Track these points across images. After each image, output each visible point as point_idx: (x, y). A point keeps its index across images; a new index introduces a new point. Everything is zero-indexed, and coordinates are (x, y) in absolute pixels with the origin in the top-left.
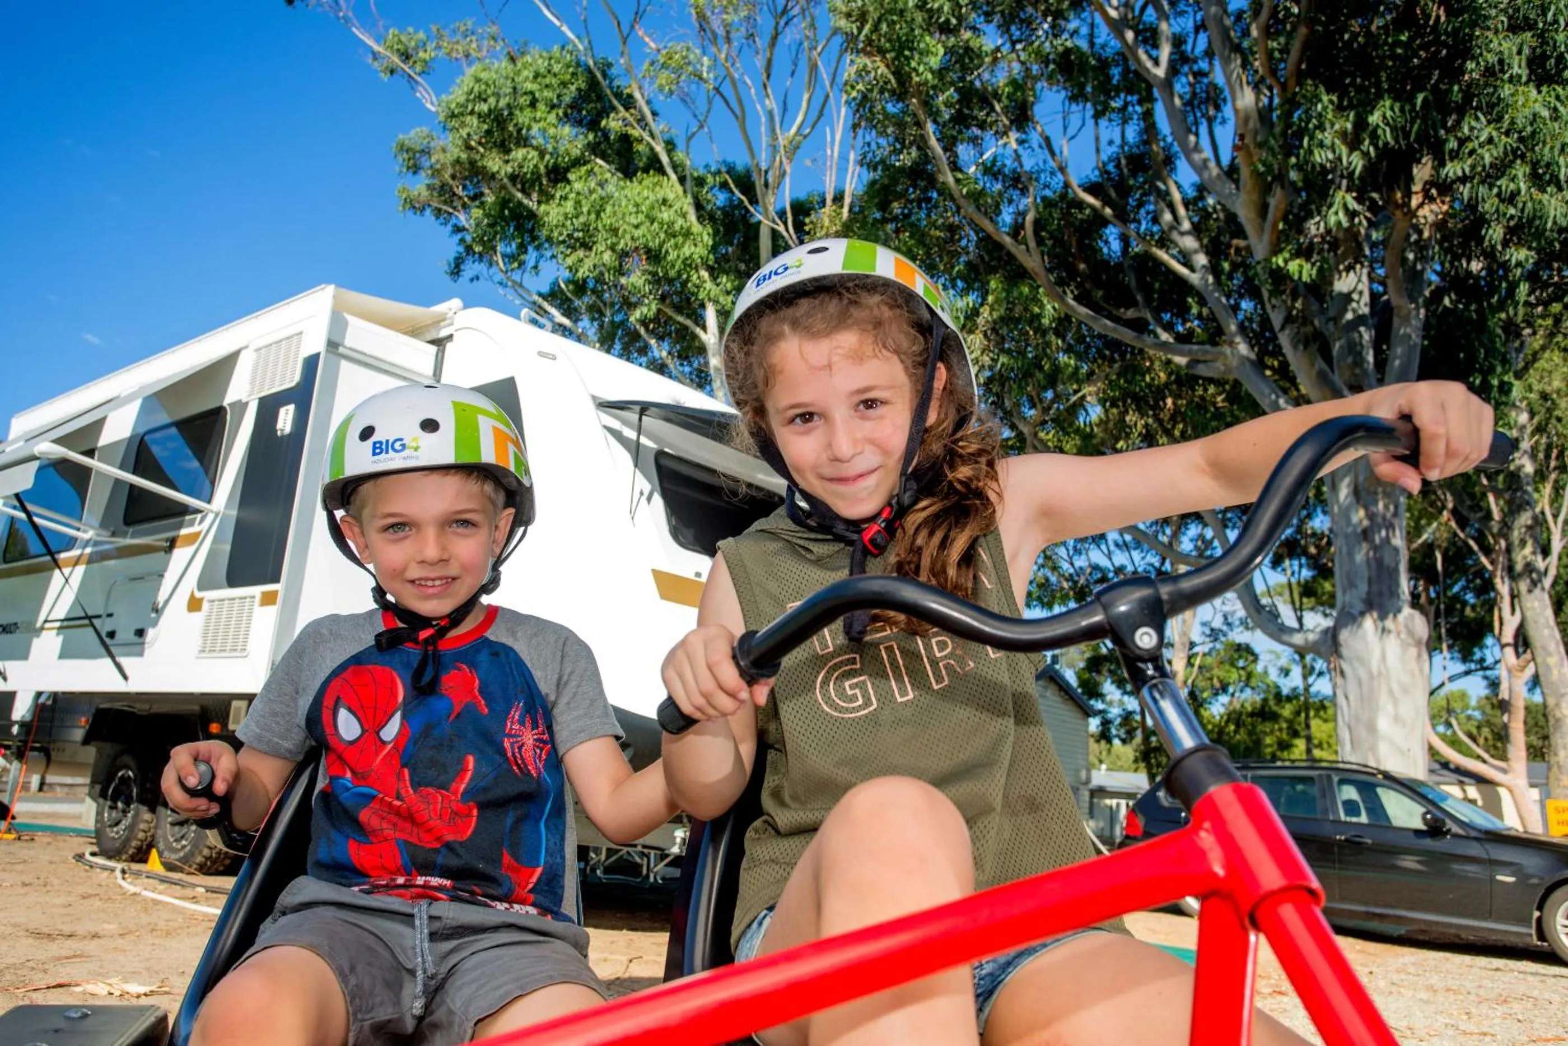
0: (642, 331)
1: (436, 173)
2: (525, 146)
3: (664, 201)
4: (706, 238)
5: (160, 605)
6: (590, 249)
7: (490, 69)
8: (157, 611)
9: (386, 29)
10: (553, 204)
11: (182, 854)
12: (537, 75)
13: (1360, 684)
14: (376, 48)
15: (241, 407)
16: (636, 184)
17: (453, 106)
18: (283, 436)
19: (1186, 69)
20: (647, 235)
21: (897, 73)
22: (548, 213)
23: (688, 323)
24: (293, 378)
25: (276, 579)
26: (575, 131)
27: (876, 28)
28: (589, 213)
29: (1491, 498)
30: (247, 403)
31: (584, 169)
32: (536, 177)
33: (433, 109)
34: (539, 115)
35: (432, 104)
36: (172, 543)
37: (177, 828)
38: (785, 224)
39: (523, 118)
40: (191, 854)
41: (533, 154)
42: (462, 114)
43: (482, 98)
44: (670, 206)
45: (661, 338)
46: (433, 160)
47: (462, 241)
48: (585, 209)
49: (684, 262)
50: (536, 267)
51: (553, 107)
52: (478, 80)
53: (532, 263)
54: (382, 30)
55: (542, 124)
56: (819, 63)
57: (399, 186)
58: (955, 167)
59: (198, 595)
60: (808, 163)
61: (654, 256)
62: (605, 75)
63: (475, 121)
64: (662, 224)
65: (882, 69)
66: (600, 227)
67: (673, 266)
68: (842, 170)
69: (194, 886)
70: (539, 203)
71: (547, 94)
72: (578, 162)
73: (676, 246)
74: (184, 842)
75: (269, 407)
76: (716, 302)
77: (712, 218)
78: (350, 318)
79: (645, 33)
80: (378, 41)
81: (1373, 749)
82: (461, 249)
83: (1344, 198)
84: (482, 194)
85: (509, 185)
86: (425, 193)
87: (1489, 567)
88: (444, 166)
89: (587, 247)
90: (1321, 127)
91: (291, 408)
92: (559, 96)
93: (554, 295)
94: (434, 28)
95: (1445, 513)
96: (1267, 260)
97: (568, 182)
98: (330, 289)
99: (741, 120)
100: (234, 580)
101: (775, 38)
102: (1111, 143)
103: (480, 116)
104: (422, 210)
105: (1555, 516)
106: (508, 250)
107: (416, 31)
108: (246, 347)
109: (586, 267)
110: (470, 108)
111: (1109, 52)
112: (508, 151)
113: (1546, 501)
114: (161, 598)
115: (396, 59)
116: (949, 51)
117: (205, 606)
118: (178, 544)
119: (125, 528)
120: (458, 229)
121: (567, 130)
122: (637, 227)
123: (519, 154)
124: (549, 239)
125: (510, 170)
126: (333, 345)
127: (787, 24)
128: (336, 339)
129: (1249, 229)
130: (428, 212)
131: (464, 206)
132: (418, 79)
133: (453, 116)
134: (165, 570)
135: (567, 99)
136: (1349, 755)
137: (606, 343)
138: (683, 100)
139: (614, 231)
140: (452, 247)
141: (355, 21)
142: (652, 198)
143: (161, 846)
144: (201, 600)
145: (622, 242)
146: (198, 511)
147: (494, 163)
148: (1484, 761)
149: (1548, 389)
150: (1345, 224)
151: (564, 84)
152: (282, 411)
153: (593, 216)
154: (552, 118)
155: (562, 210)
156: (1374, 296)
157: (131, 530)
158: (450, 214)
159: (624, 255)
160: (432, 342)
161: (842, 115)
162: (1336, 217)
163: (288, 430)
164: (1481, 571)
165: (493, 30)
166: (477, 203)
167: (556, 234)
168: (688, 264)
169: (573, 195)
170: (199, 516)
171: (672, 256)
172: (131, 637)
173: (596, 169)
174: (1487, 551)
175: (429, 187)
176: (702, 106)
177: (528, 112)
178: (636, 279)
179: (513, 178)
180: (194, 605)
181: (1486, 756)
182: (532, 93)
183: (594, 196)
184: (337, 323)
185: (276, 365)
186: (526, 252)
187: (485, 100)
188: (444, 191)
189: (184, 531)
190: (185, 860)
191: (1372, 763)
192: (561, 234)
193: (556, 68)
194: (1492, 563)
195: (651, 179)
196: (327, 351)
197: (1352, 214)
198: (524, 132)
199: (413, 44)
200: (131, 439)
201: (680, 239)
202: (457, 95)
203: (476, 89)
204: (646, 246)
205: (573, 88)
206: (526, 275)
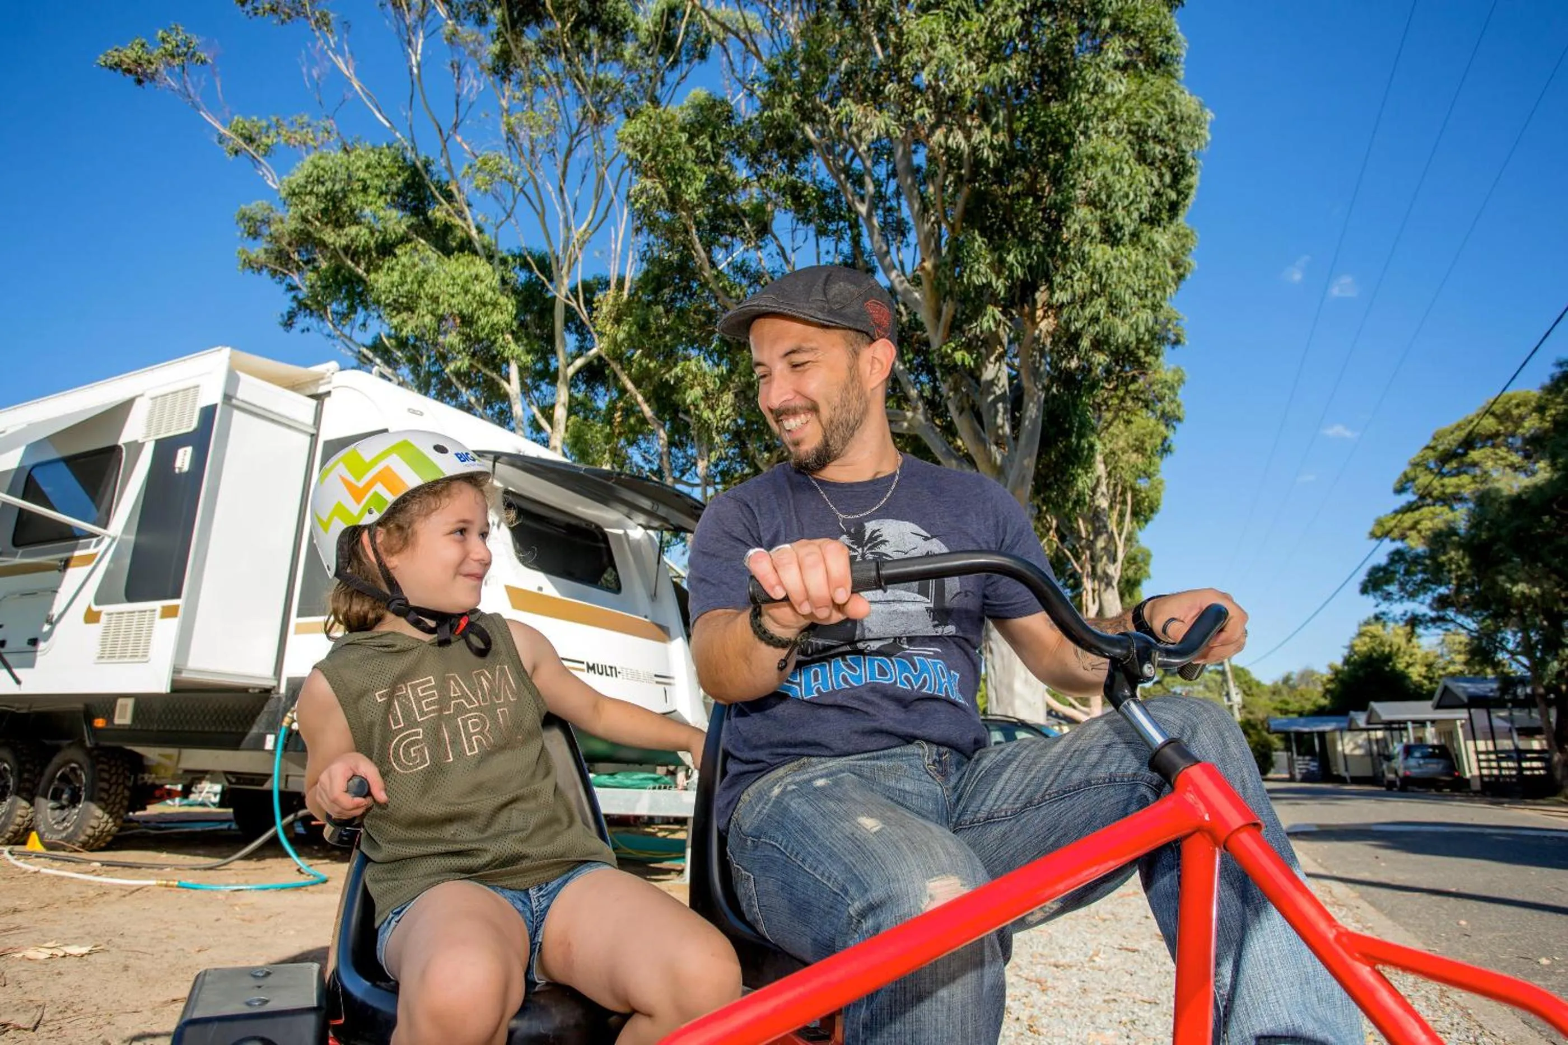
0: (454, 380)
1: (275, 239)
2: (358, 224)
3: (477, 277)
4: (510, 308)
5: (55, 617)
6: (413, 312)
7: (326, 159)
8: (51, 623)
9: (232, 115)
10: (381, 273)
11: (64, 835)
12: (368, 166)
13: (1002, 657)
14: (222, 130)
15: (136, 447)
16: (453, 261)
17: (294, 186)
18: (181, 474)
19: (881, 205)
20: (461, 303)
21: (670, 194)
22: (376, 281)
23: (494, 375)
24: (191, 424)
25: (178, 595)
26: (400, 214)
27: (653, 158)
28: (412, 283)
29: (1081, 522)
30: (143, 444)
31: (409, 246)
32: (367, 250)
33: (275, 187)
34: (370, 199)
35: (274, 182)
36: (66, 564)
37: (57, 812)
38: (577, 300)
39: (354, 200)
40: (75, 834)
41: (365, 231)
42: (300, 193)
43: (319, 181)
44: (482, 281)
45: (469, 386)
46: (273, 229)
47: (295, 298)
48: (409, 279)
49: (492, 327)
50: (364, 325)
51: (382, 193)
52: (316, 167)
53: (361, 321)
54: (227, 115)
55: (373, 207)
56: (607, 177)
57: (239, 248)
58: (713, 265)
59: (95, 608)
60: (597, 254)
61: (467, 321)
62: (427, 171)
63: (314, 200)
64: (474, 295)
65: (660, 189)
66: (422, 295)
67: (483, 329)
68: (624, 260)
69: (90, 861)
70: (367, 271)
71: (377, 182)
72: (404, 240)
73: (487, 315)
74: (65, 824)
75: (166, 449)
76: (517, 358)
77: (515, 291)
78: (242, 375)
79: (463, 140)
80: (223, 123)
81: (1011, 704)
82: (294, 305)
83: (994, 311)
84: (315, 260)
85: (341, 253)
86: (263, 257)
87: (1079, 570)
88: (282, 234)
89: (411, 309)
90: (977, 260)
91: (189, 450)
92: (387, 185)
93: (378, 347)
94: (274, 119)
95: (1051, 533)
96: (940, 349)
97: (395, 256)
98: (226, 352)
99: (542, 215)
100: (132, 595)
101: (570, 151)
102: (828, 252)
103: (317, 195)
104: (260, 270)
105: (1120, 535)
106: (340, 309)
107: (259, 119)
108: (142, 395)
109: (409, 328)
110: (309, 188)
111: (826, 187)
112: (342, 227)
113: (1114, 524)
114: (56, 610)
115: (241, 141)
116: (711, 177)
117: (104, 618)
118: (72, 563)
119: (14, 549)
120: (292, 288)
121: (395, 214)
122: (453, 296)
123: (353, 230)
124: (378, 302)
125: (344, 242)
126: (228, 398)
127: (579, 142)
128: (231, 393)
129: (928, 326)
130: (265, 272)
131: (299, 268)
132: (262, 160)
133: (293, 194)
134: (59, 586)
135: (394, 188)
136: (996, 710)
137: (423, 388)
138: (496, 198)
139: (435, 299)
140: (286, 303)
141: (202, 106)
142: (467, 273)
143: (42, 828)
144: (99, 613)
145: (442, 308)
146: (93, 535)
147: (329, 236)
148: (1074, 707)
149: (1115, 447)
150: (994, 329)
151: (391, 175)
152: (181, 452)
153: (416, 286)
154: (381, 202)
155: (389, 279)
156: (1011, 378)
157: (20, 551)
158: (285, 275)
159: (441, 319)
160: (312, 396)
161: (623, 218)
162: (986, 323)
163: (186, 468)
164: (1074, 575)
165: (327, 123)
166: (310, 267)
167: (383, 297)
168: (495, 328)
169: (399, 267)
170: (95, 540)
171: (483, 321)
172: (24, 645)
173: (419, 247)
174: (1077, 558)
175: (266, 251)
176: (509, 203)
177: (360, 196)
178: (452, 339)
179: (346, 249)
180: (91, 617)
181: (1076, 704)
182: (364, 181)
183: (417, 269)
184: (232, 380)
185: (172, 413)
186: (355, 312)
187: (323, 183)
188: (282, 257)
189: (77, 553)
190: (68, 839)
191: (1010, 714)
192: (387, 298)
193: (386, 161)
194: (1082, 568)
195: (465, 258)
196: (224, 403)
197: (998, 324)
198: (357, 212)
199: (256, 130)
200: (19, 470)
201: (490, 308)
202: (298, 177)
203: (315, 173)
204: (461, 312)
205: (400, 179)
206: (356, 330)
